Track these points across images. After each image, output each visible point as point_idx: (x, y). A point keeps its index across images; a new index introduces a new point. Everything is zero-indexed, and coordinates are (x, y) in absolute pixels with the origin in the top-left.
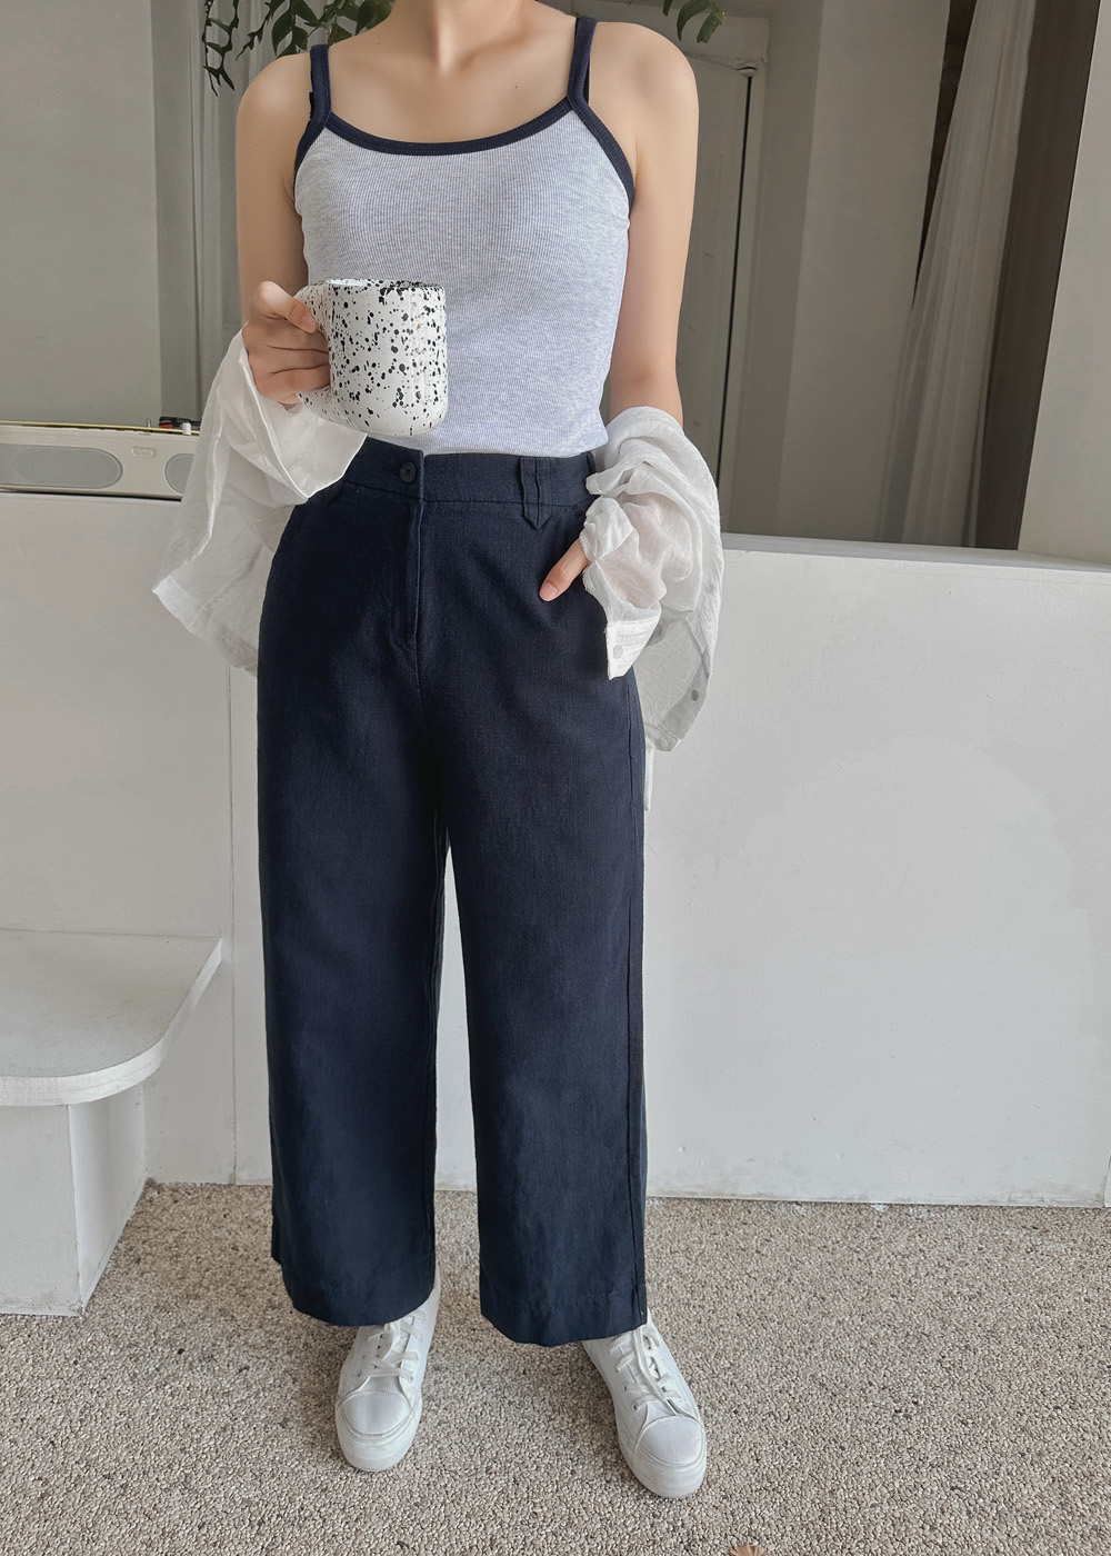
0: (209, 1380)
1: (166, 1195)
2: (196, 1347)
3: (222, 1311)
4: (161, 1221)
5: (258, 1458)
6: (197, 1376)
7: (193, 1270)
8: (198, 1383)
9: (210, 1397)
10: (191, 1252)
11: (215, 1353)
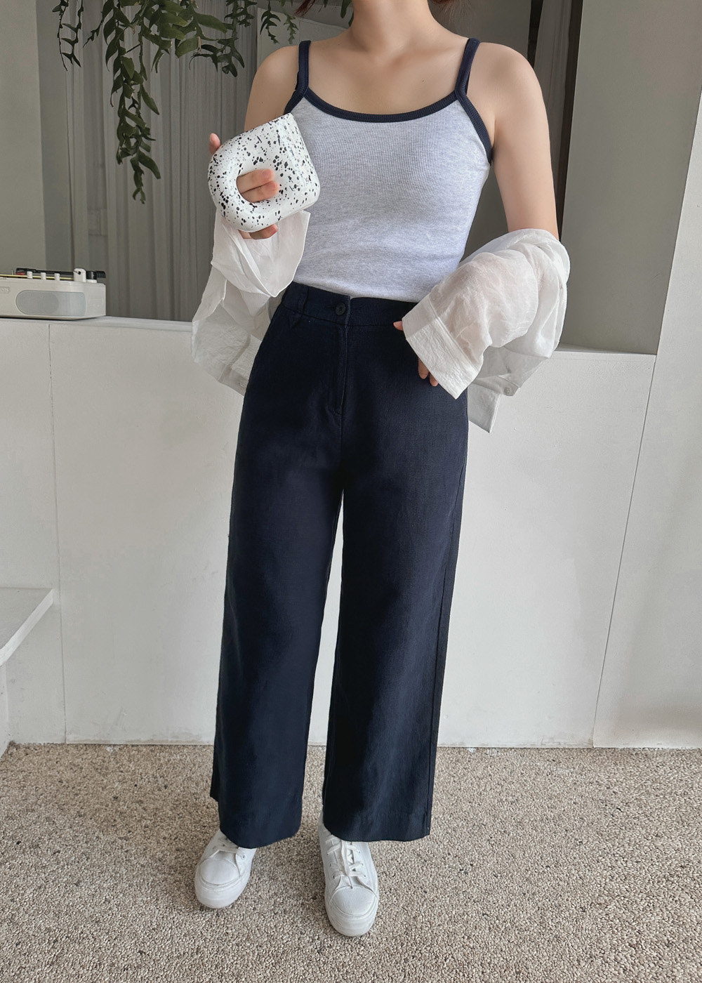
0: (34, 859)
1: (21, 751)
2: (28, 840)
3: (48, 819)
4: (16, 766)
5: (58, 904)
6: (27, 856)
7: (33, 795)
8: (27, 861)
9: (33, 869)
10: (32, 784)
11: (40, 843)
